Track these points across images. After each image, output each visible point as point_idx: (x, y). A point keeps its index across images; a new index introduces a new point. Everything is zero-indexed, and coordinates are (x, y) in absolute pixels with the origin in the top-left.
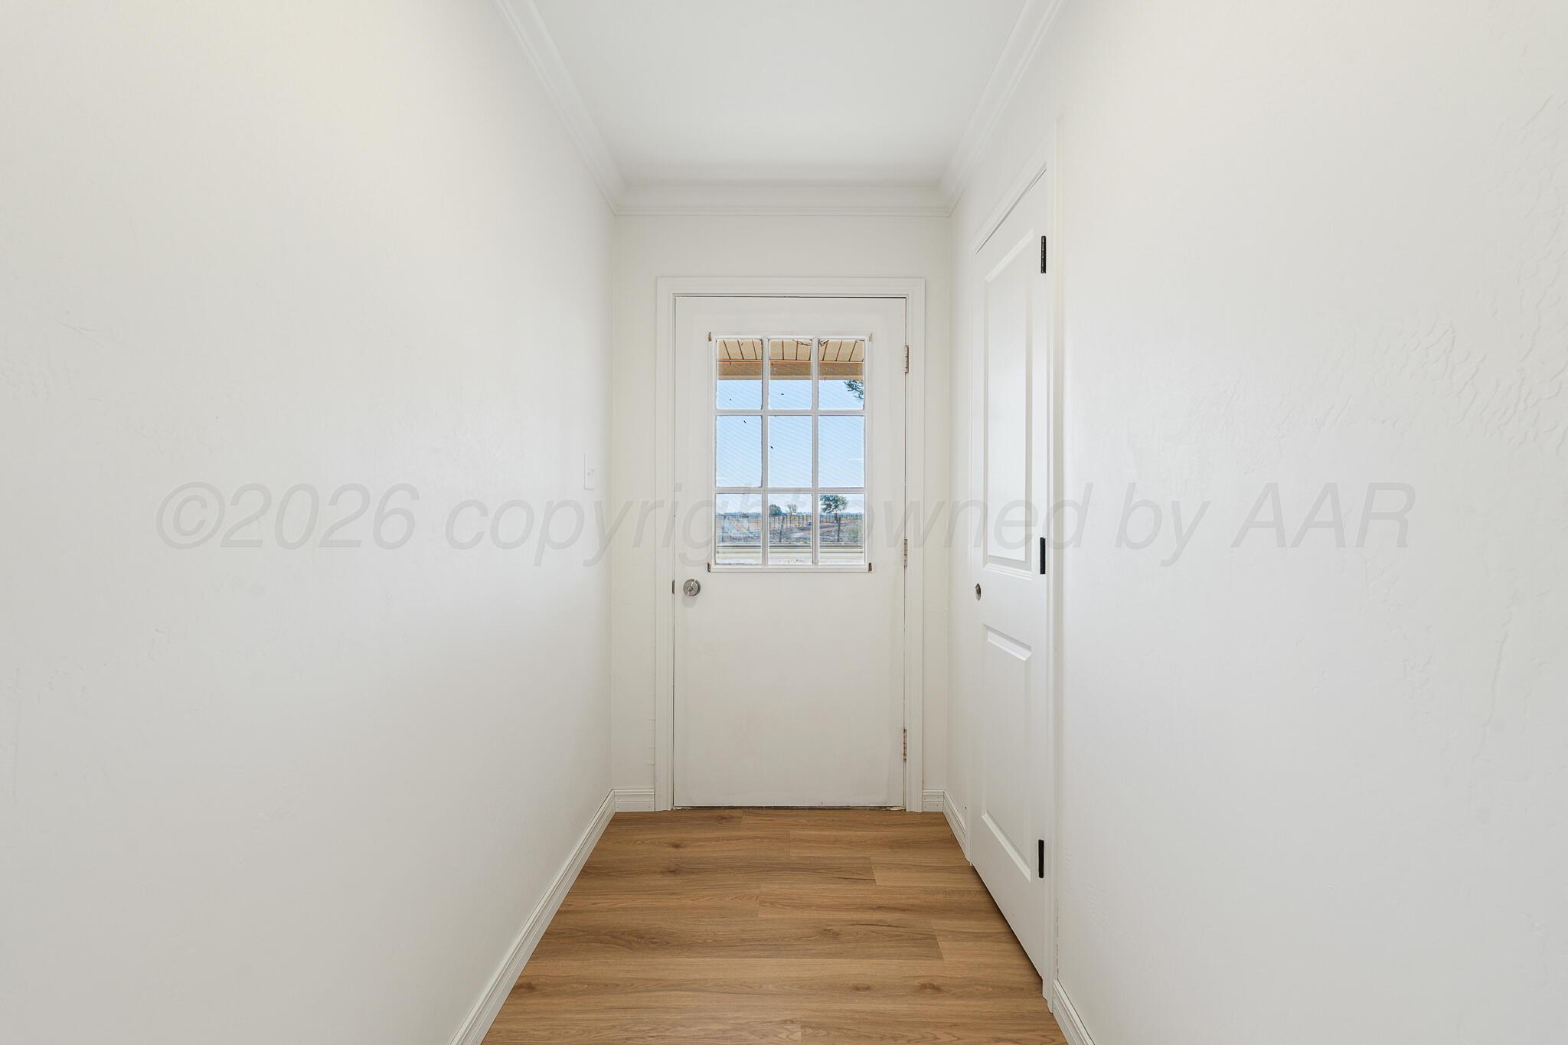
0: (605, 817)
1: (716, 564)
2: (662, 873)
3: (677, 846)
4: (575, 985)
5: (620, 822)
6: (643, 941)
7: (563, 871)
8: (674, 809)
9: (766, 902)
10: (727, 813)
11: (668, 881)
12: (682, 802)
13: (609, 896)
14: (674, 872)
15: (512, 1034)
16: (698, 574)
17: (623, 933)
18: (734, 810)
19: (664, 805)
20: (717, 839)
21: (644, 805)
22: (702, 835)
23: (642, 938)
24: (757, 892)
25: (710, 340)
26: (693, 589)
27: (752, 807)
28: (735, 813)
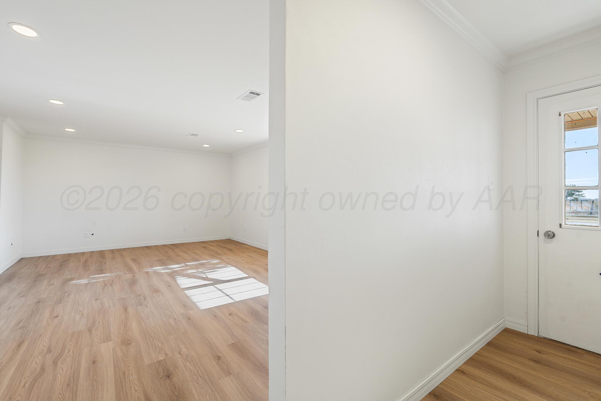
0: (499, 328)
1: (565, 224)
2: (529, 359)
3: (539, 352)
4: (482, 380)
5: (507, 332)
6: (516, 380)
7: (478, 339)
8: (539, 336)
9: (596, 398)
10: (573, 349)
11: (532, 364)
12: (544, 334)
13: (501, 358)
14: (536, 361)
15: (455, 383)
16: (554, 228)
17: (506, 373)
18: (580, 350)
19: (533, 332)
20: (566, 358)
21: (522, 329)
22: (555, 353)
23: (515, 379)
24: (590, 391)
25: (560, 115)
26: (550, 235)
27: (591, 352)
28: (579, 351)
